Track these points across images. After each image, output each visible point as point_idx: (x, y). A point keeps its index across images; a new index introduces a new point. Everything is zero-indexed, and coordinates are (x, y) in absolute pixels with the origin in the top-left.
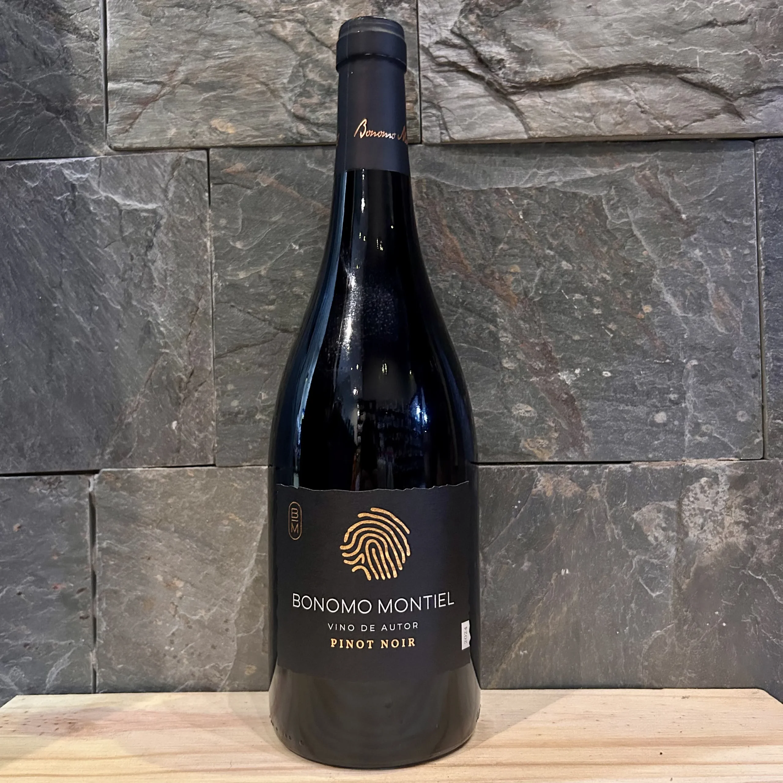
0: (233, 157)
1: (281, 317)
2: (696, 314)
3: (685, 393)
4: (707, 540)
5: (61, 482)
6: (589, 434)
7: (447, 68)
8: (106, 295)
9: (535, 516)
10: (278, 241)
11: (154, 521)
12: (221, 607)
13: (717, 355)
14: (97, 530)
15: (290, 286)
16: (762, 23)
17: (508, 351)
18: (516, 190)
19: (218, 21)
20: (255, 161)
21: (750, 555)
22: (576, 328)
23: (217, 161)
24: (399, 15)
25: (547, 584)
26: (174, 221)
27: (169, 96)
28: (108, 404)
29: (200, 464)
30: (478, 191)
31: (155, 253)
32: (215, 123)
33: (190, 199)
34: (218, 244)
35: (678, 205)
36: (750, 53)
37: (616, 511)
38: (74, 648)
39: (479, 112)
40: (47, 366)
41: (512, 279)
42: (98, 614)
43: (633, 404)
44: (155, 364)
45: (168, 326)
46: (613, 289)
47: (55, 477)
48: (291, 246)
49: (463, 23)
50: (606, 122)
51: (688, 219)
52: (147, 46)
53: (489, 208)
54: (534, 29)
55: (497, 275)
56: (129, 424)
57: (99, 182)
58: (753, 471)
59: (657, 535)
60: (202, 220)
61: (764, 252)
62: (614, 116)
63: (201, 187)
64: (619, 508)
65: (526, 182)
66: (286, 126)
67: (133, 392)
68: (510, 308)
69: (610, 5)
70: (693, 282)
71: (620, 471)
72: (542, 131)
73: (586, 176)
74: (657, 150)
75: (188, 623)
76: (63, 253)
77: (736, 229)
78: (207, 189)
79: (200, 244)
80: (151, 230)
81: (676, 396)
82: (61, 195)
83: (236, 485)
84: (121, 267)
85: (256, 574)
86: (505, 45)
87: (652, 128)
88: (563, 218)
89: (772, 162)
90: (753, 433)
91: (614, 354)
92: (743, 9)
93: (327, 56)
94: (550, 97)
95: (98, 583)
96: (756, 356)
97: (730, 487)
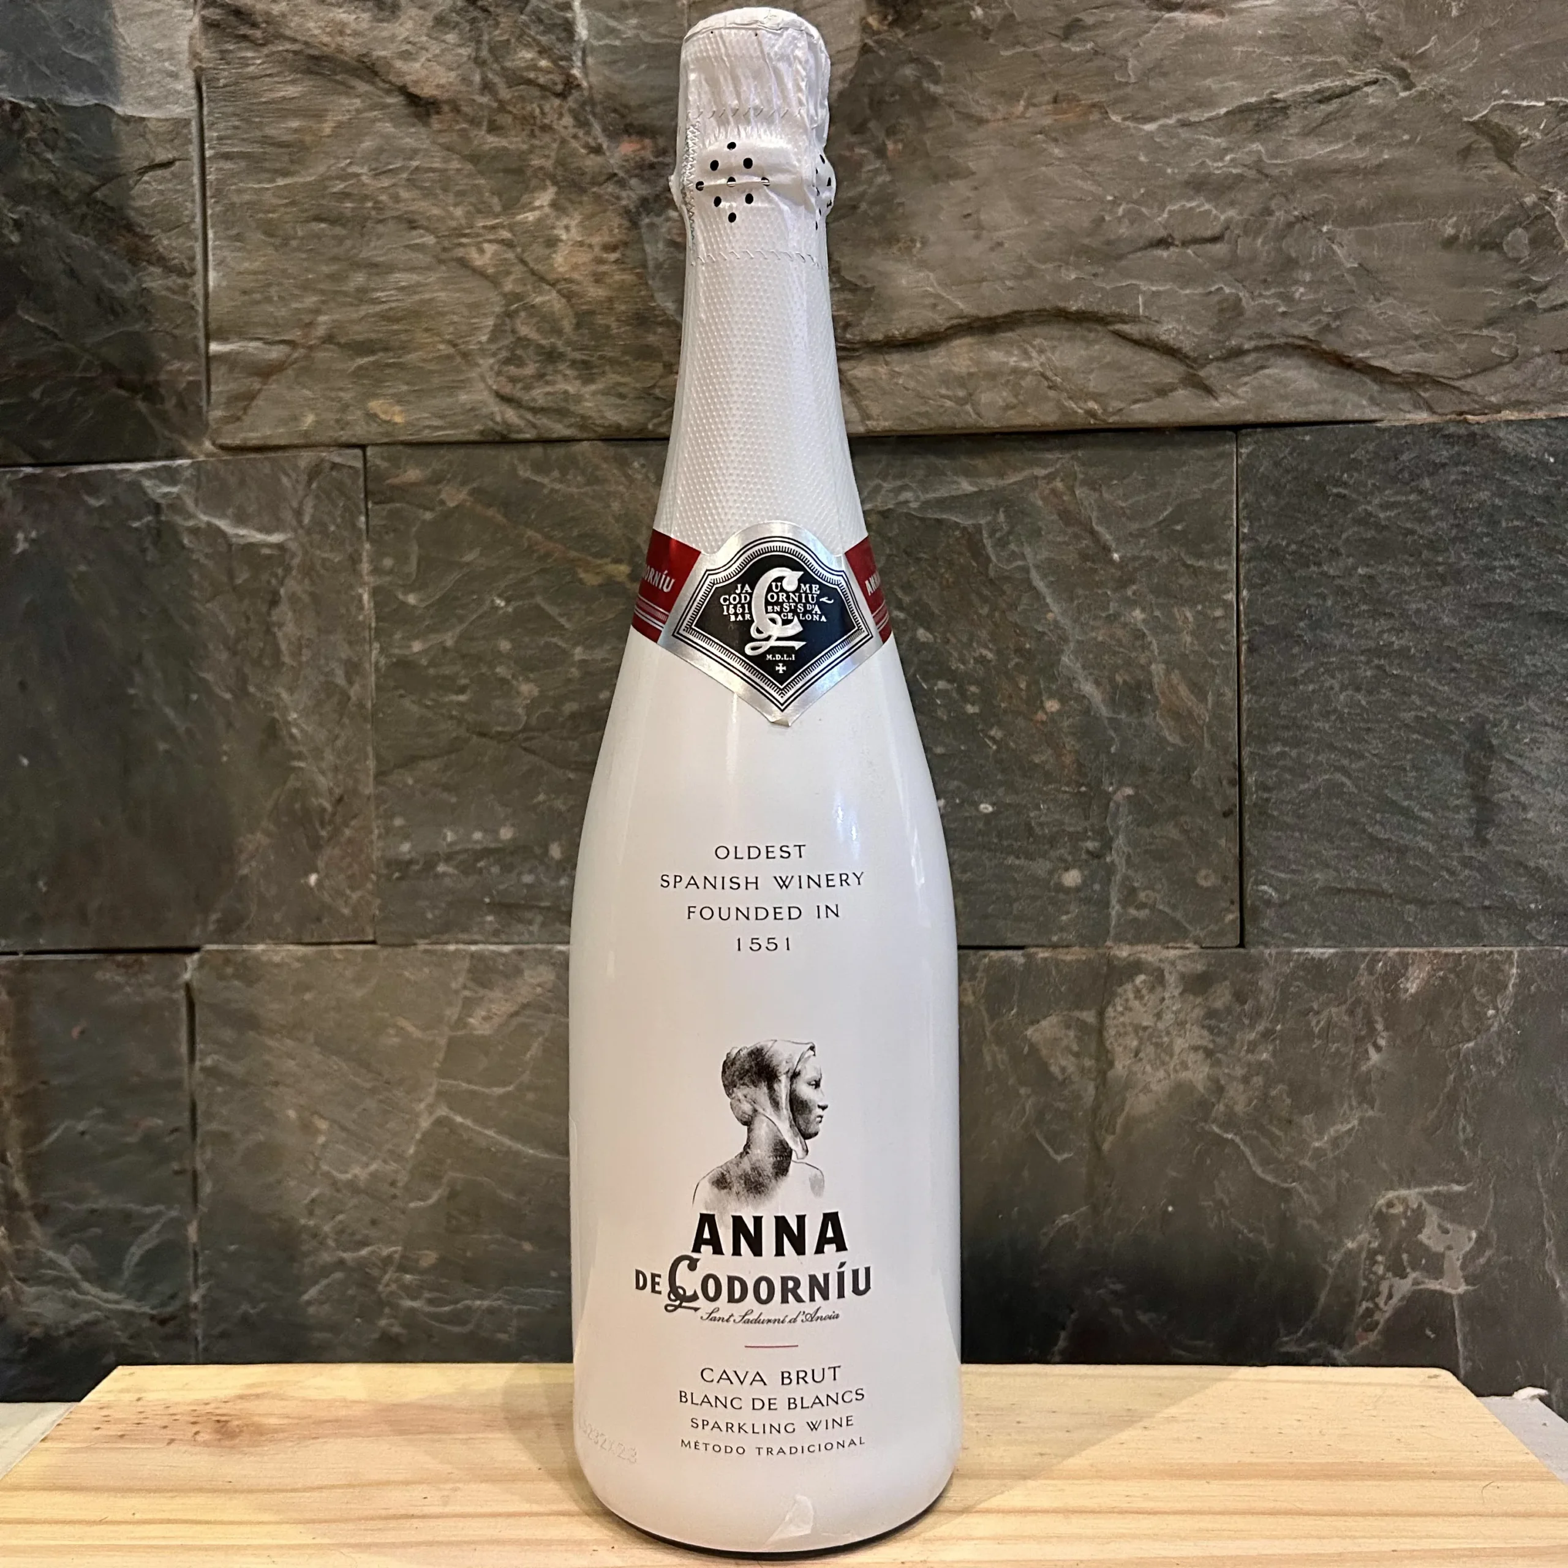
0: (403, 460)
1: (477, 713)
2: (1131, 713)
3: (1111, 839)
4: (1144, 1073)
5: (142, 963)
8: (209, 676)
10: (473, 592)
11: (283, 1026)
12: (385, 1161)
13: (1163, 781)
14: (198, 1039)
15: (491, 666)
16: (1249, 240)
19: (379, 243)
20: (436, 465)
21: (1213, 1100)
22: (938, 734)
23: (378, 466)
24: (664, 230)
26: (312, 561)
27: (304, 363)
29: (354, 940)
31: (284, 612)
32: (374, 405)
33: (338, 526)
34: (379, 598)
35: (1108, 537)
36: (1227, 290)
37: (999, 1025)
38: (165, 1218)
40: (121, 786)
42: (200, 1167)
43: (1030, 857)
44: (285, 783)
45: (303, 725)
46: (998, 673)
47: (134, 956)
48: (493, 601)
50: (991, 405)
51: (1122, 559)
52: (269, 285)
54: (879, 251)
56: (245, 878)
57: (197, 499)
58: (1221, 966)
59: (1063, 1063)
60: (354, 560)
61: (1246, 615)
62: (1005, 394)
63: (354, 507)
64: (1005, 1019)
66: (485, 411)
67: (250, 828)
69: (1002, 212)
70: (1129, 663)
71: (1006, 961)
72: (886, 420)
73: (960, 492)
74: (1076, 447)
75: (334, 1184)
76: (144, 611)
77: (1201, 577)
78: (364, 510)
79: (352, 598)
80: (276, 576)
81: (1097, 844)
82: (140, 518)
83: (407, 974)
84: (232, 632)
85: (438, 1113)
87: (1065, 412)
88: (919, 560)
89: (1264, 467)
90: (1224, 905)
91: (999, 777)
92: (1216, 218)
93: (549, 299)
94: (901, 364)
95: (200, 1120)
96: (1232, 783)
97: (1184, 991)
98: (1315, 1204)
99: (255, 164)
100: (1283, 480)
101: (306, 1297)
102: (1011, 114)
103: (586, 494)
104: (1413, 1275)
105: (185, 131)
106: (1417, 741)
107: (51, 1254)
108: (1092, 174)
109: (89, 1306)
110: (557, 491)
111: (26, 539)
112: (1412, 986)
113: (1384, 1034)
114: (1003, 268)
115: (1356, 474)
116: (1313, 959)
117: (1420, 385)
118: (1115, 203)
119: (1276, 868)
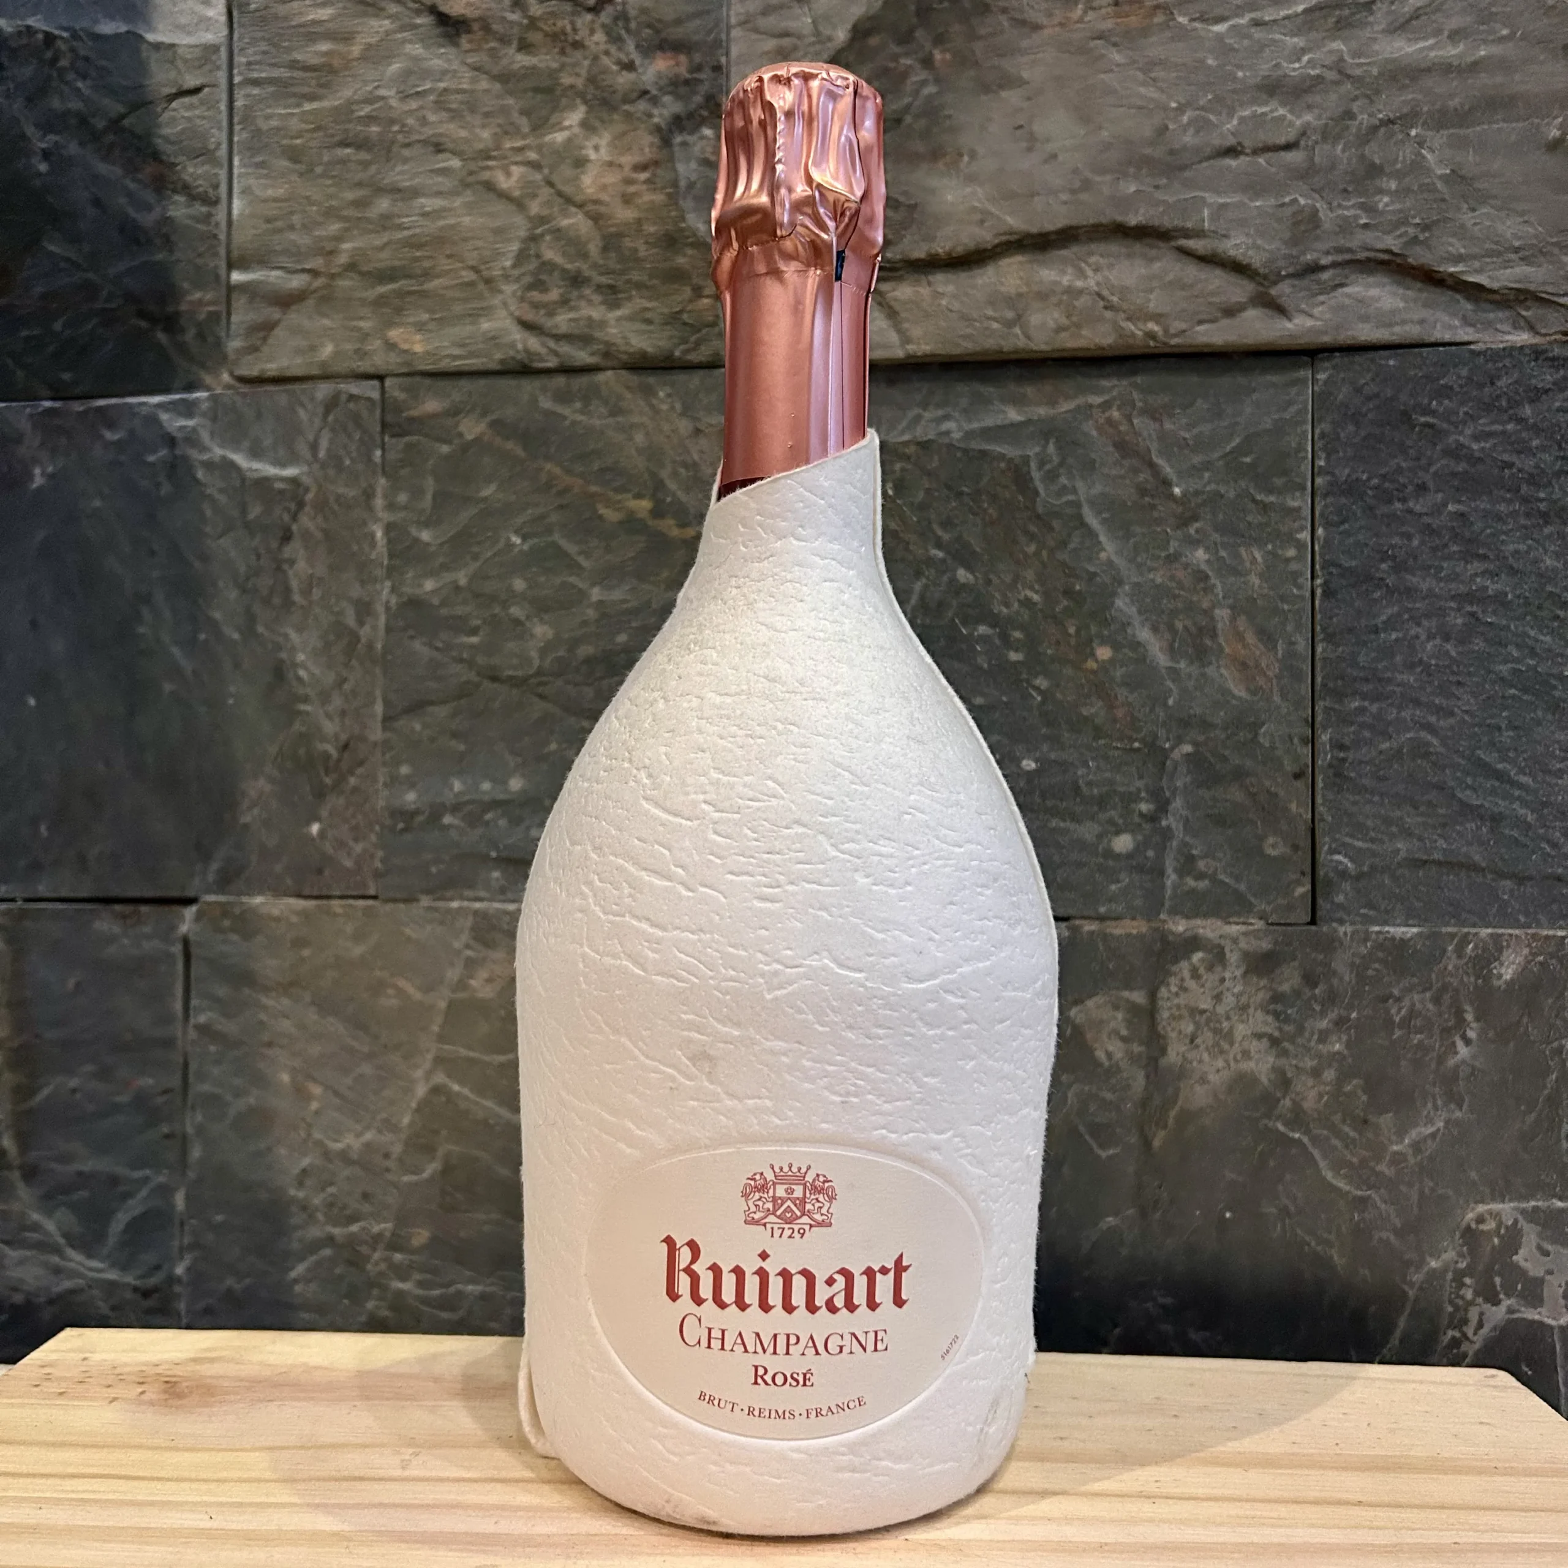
0: (422, 392)
1: (488, 656)
2: (1192, 663)
3: (1168, 802)
4: (1200, 1061)
5: (140, 914)
8: (217, 615)
10: (488, 530)
11: (279, 984)
12: (380, 1132)
13: (1228, 738)
14: (193, 993)
15: (505, 604)
16: (1327, 147)
19: (406, 167)
20: (457, 396)
21: (1279, 1094)
22: (978, 683)
23: (396, 398)
24: (697, 149)
26: (326, 496)
27: (325, 292)
29: (355, 893)
31: (295, 549)
32: (394, 334)
33: (352, 459)
34: (392, 534)
35: (1168, 470)
38: (152, 1184)
42: (190, 1130)
43: (1075, 819)
44: (290, 726)
45: (311, 668)
46: (1044, 617)
47: (133, 906)
48: (509, 539)
50: (1042, 327)
51: (1184, 494)
52: (292, 213)
54: (923, 166)
56: (246, 826)
57: (212, 432)
58: (1289, 945)
59: (1111, 1048)
60: (369, 495)
61: (1322, 555)
62: (1056, 315)
63: (370, 440)
65: (903, 432)
66: (506, 339)
67: (253, 773)
69: (1056, 122)
70: (1190, 608)
72: (927, 343)
73: (1007, 422)
74: (1134, 373)
75: (327, 1154)
76: (156, 547)
77: (1272, 514)
78: (380, 443)
79: (366, 535)
80: (288, 510)
81: (1151, 807)
82: (155, 451)
83: (408, 931)
84: (242, 569)
85: (435, 1080)
87: (1123, 334)
88: (961, 494)
89: (1343, 394)
90: (1293, 877)
91: (1044, 730)
92: (1291, 124)
93: (575, 222)
94: (945, 284)
95: (191, 1079)
96: (1304, 741)
97: (1246, 973)
98: (1393, 1215)
99: (283, 89)
100: (1364, 410)
101: (293, 1274)
102: (1067, 18)
103: (608, 425)
104: (1506, 1303)
105: (214, 57)
106: (1513, 697)
107: (36, 1216)
108: (1154, 80)
109: (73, 1274)
110: (580, 422)
111: (43, 474)
112: (1507, 970)
113: (1474, 1025)
114: (1057, 181)
115: (1446, 402)
116: (1393, 939)
117: (1521, 302)
118: (1181, 109)
119: (1352, 836)
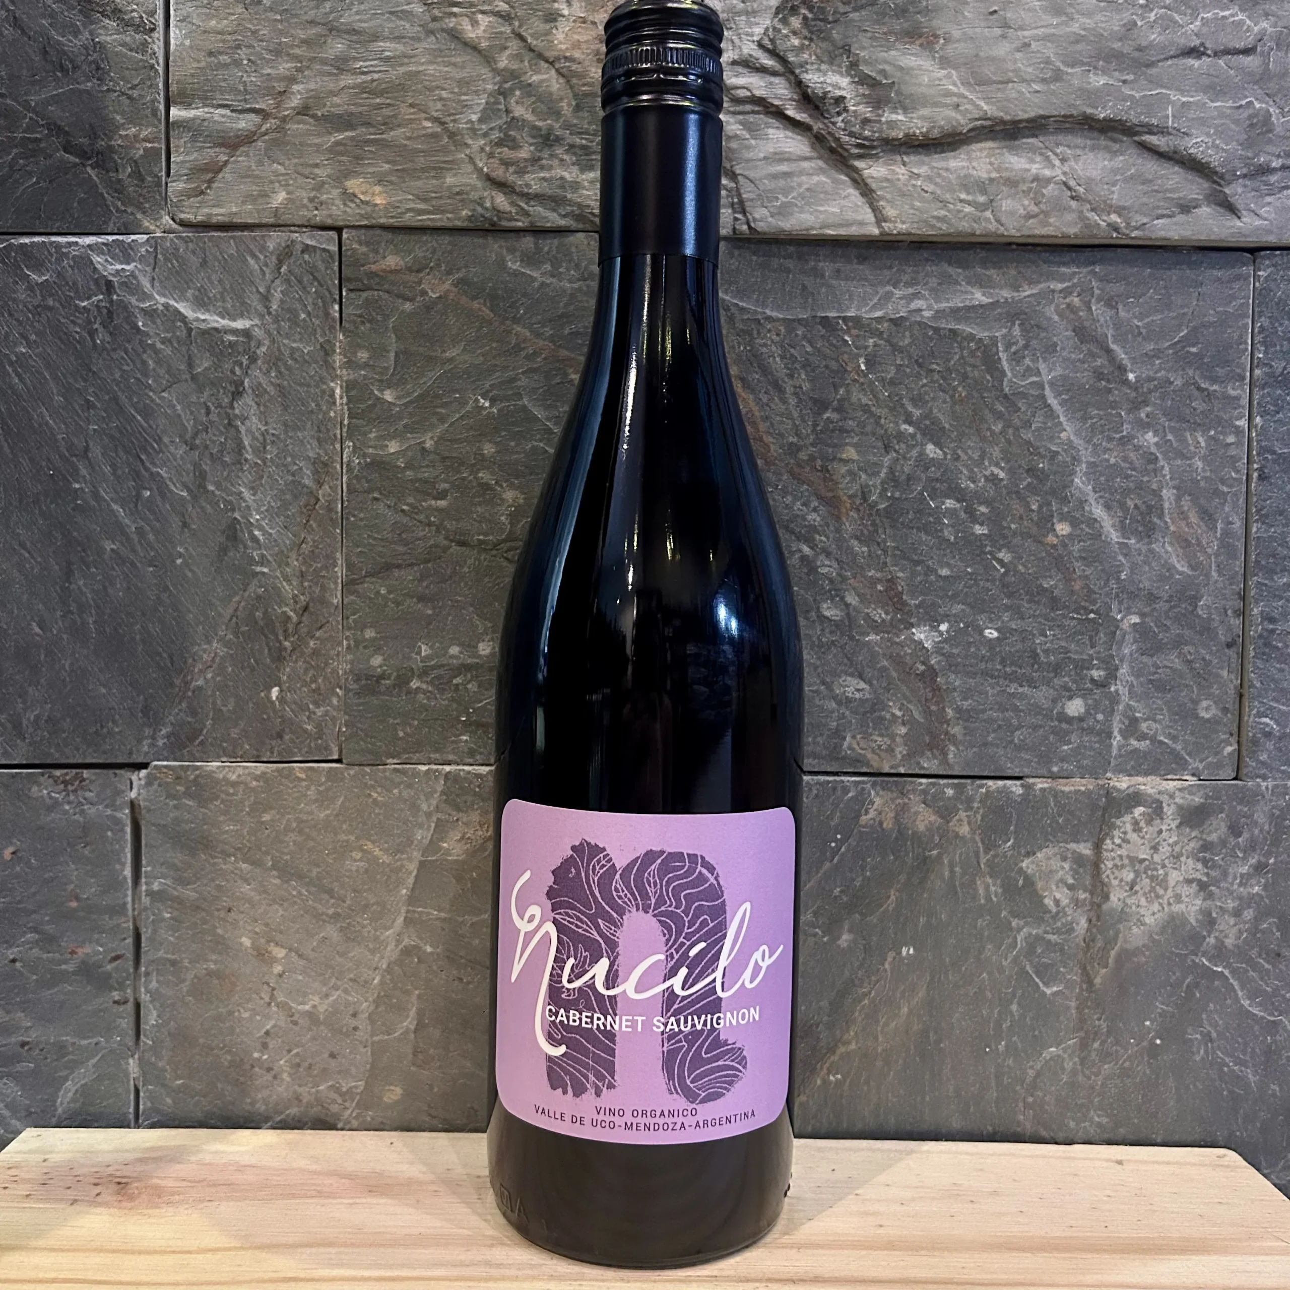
0: (383, 244)
1: (457, 520)
2: (1142, 539)
3: (1117, 669)
4: (1138, 906)
5: (83, 780)
6: (957, 730)
7: (748, 107)
8: (163, 473)
9: (864, 860)
10: (457, 391)
11: (239, 849)
12: (346, 991)
13: (1170, 610)
14: (144, 862)
15: (474, 468)
16: (1281, 54)
17: (830, 591)
18: (857, 321)
19: (362, 7)
20: (419, 253)
21: (1205, 933)
22: (945, 555)
23: (355, 250)
25: (878, 970)
26: (279, 349)
27: (274, 135)
28: (165, 655)
29: (316, 758)
30: (794, 320)
31: (246, 404)
32: (353, 185)
33: (309, 314)
34: (354, 392)
35: (1122, 355)
36: (1257, 105)
37: (994, 856)
38: (104, 1051)
39: (800, 185)
40: (61, 588)
41: (844, 470)
42: (145, 997)
43: (1032, 683)
44: (244, 590)
45: (267, 528)
46: (1008, 493)
47: (74, 771)
48: (477, 400)
49: (779, 31)
50: (1012, 213)
51: (1137, 381)
52: (238, 47)
53: (809, 349)
54: (899, 45)
55: (819, 463)
56: (200, 688)
57: (153, 279)
58: (1218, 798)
59: (1058, 896)
60: (327, 351)
61: (1258, 441)
62: (1026, 202)
63: (327, 294)
64: (1000, 850)
65: (874, 308)
66: (474, 195)
67: (207, 637)
68: (838, 518)
69: (1029, 10)
70: (1140, 486)
71: (1005, 790)
72: (903, 223)
73: (974, 303)
74: (1093, 263)
75: (292, 1015)
76: (91, 399)
77: (1216, 402)
78: (337, 297)
79: (323, 392)
80: (241, 365)
81: (1102, 673)
82: (89, 298)
83: (375, 795)
84: (190, 425)
85: (406, 941)
86: (848, 74)
87: (1087, 226)
90: (1223, 737)
91: (1005, 601)
92: (1249, 29)
93: (546, 78)
94: (920, 165)
95: (144, 947)
96: (1236, 613)
97: (1181, 824)
103: (579, 289)
110: (548, 285)
114: (1030, 70)
118: (1147, 7)
119: (1277, 701)
